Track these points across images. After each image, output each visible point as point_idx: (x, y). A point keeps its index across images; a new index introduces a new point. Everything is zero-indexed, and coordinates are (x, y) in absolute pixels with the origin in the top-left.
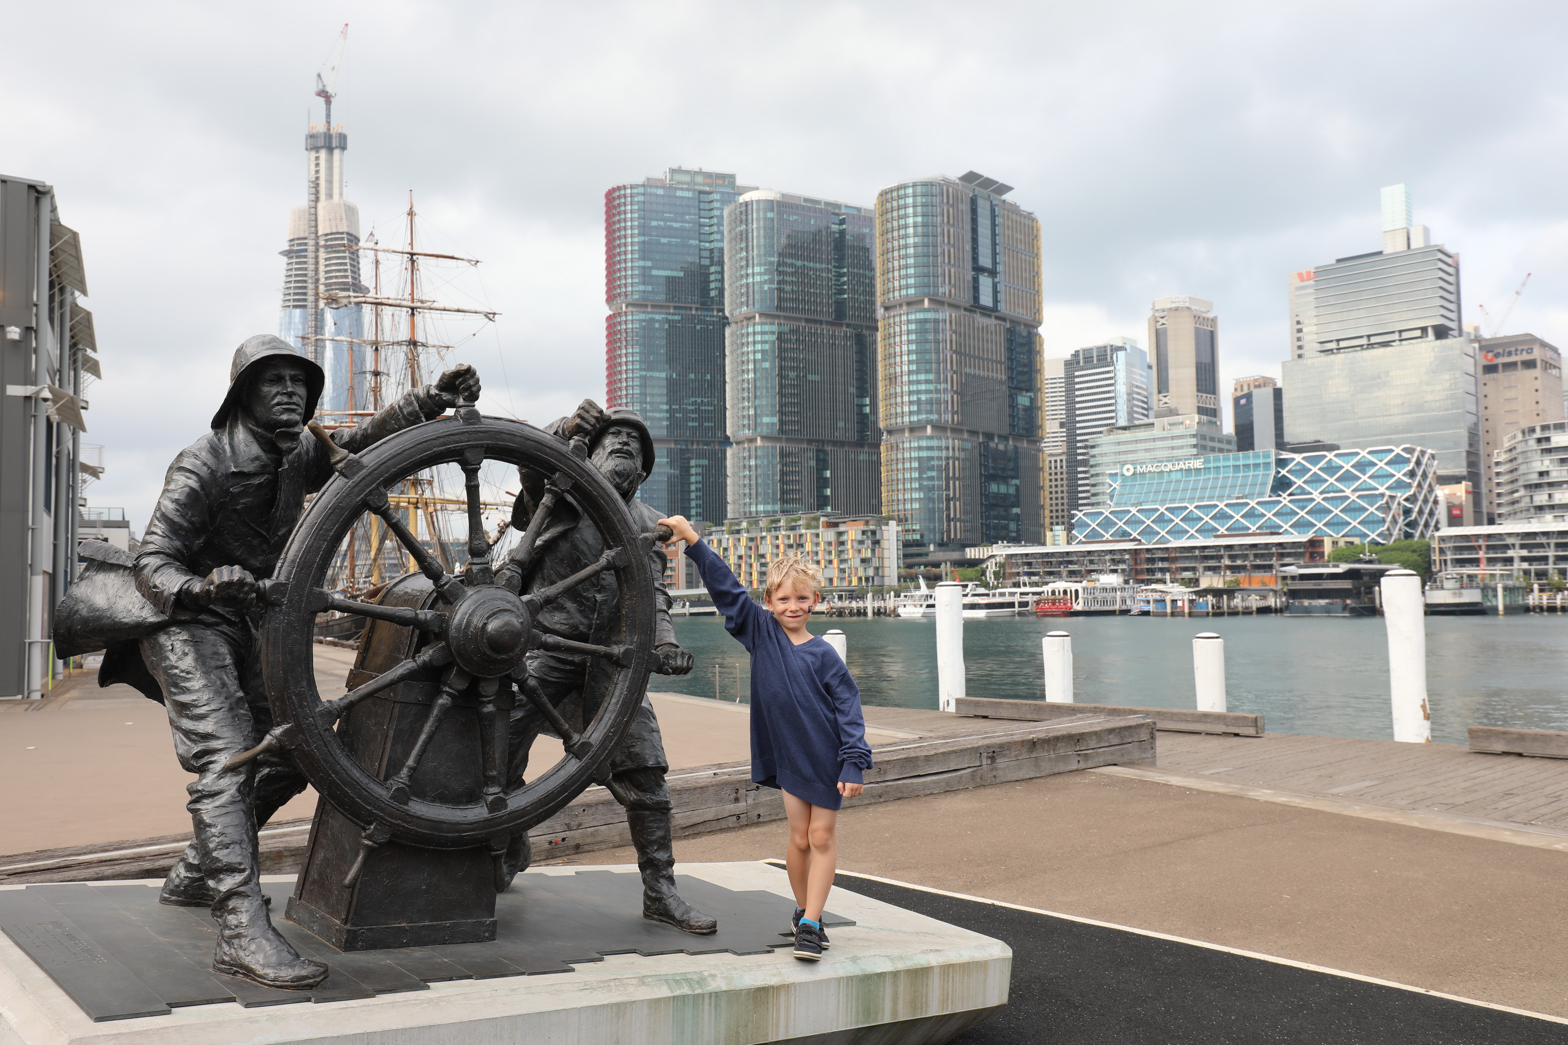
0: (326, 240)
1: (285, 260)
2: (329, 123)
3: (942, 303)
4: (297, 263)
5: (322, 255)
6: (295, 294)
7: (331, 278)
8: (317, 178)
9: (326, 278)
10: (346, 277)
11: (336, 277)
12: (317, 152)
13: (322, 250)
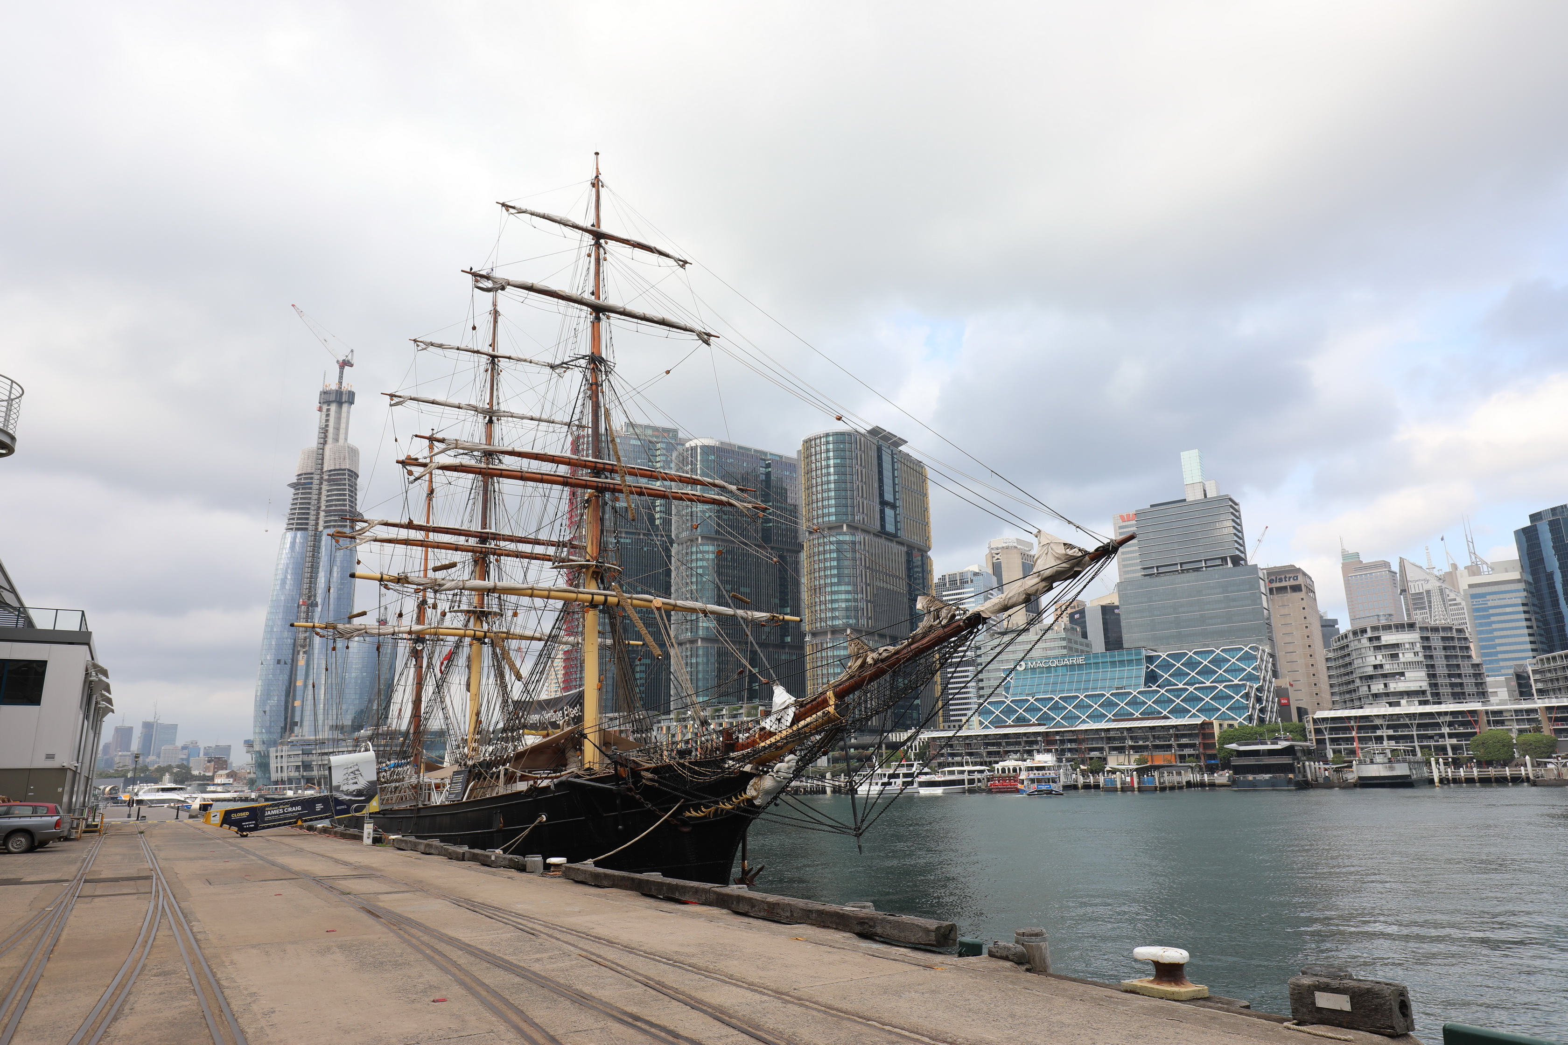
0: (330, 475)
1: (292, 491)
2: (340, 383)
3: (856, 528)
4: (302, 493)
5: (325, 487)
6: (298, 519)
7: (331, 506)
8: (327, 426)
9: (327, 506)
10: (345, 505)
11: (336, 505)
12: (329, 405)
13: (325, 483)
